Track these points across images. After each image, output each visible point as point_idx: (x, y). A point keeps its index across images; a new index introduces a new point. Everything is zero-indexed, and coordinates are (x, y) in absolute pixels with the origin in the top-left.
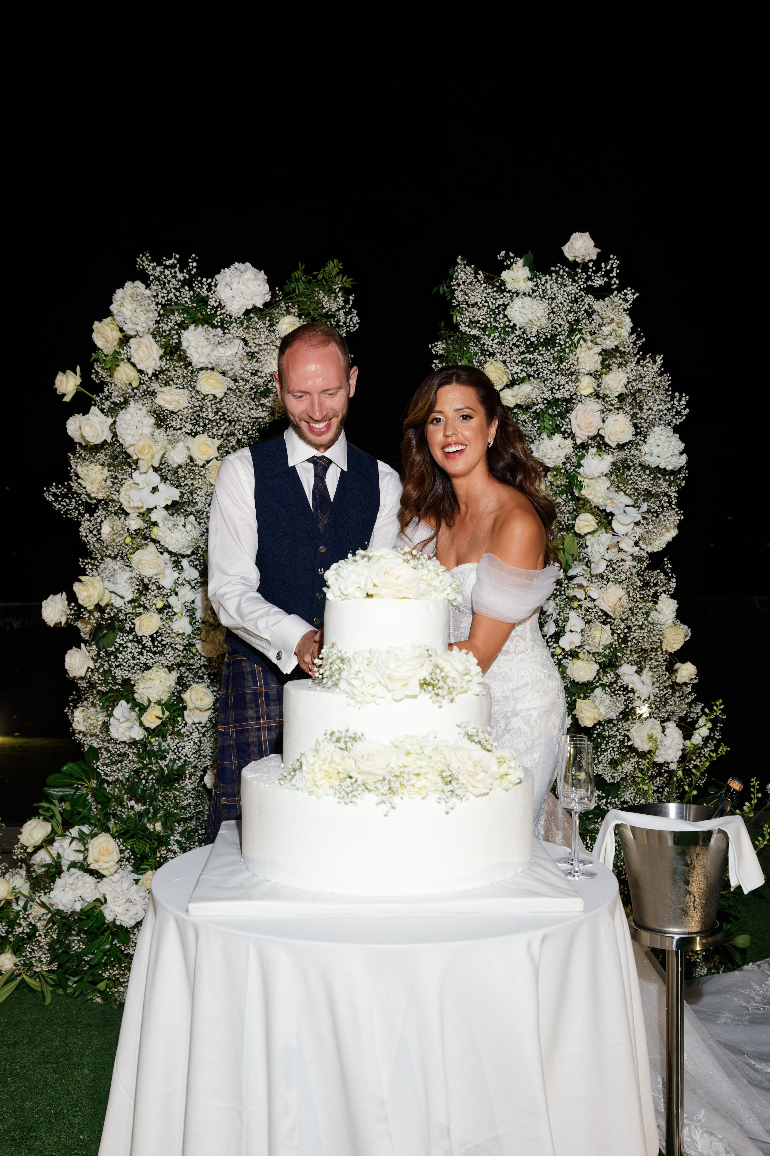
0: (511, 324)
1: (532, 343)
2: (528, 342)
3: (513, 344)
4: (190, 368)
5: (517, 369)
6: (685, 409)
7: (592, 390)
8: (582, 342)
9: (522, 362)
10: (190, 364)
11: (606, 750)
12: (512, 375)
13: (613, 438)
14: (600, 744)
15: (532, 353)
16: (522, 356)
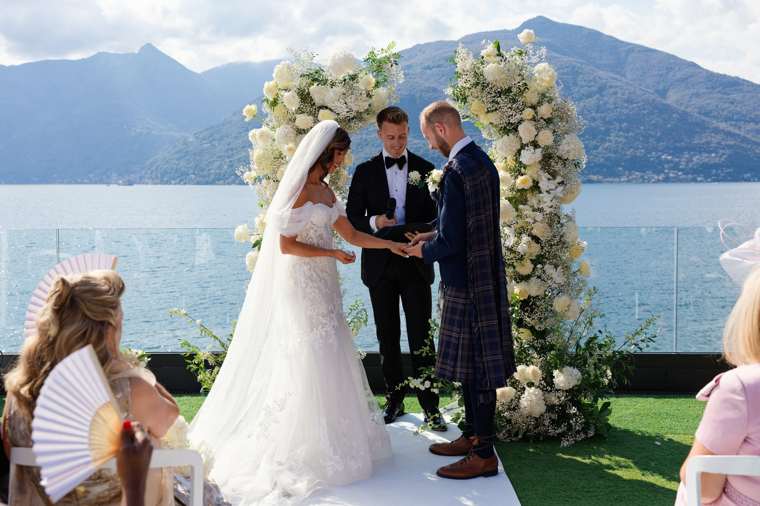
0: (487, 82)
1: (498, 92)
2: (497, 91)
3: (488, 92)
4: (314, 107)
5: (489, 105)
6: (583, 127)
7: (532, 117)
8: (526, 90)
9: (493, 102)
10: (314, 104)
11: (537, 313)
12: (487, 109)
13: (543, 143)
14: (535, 309)
15: (498, 97)
16: (493, 99)
